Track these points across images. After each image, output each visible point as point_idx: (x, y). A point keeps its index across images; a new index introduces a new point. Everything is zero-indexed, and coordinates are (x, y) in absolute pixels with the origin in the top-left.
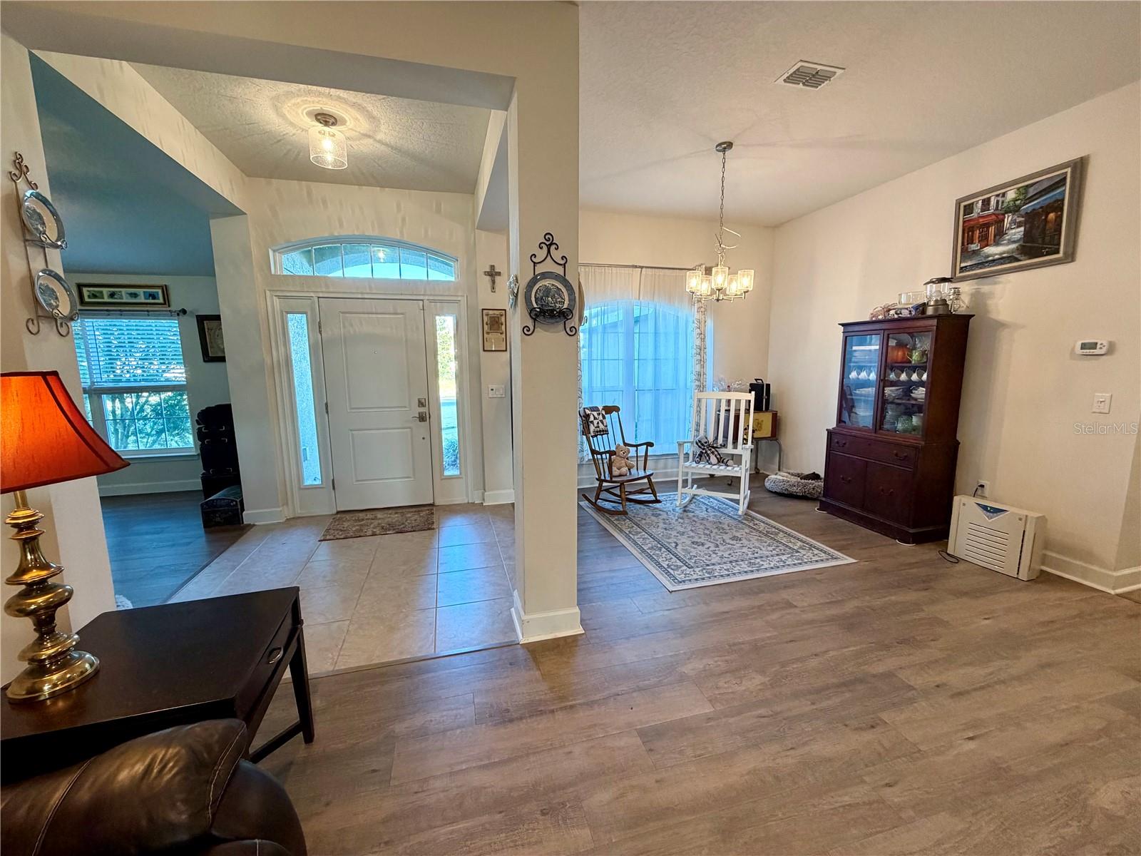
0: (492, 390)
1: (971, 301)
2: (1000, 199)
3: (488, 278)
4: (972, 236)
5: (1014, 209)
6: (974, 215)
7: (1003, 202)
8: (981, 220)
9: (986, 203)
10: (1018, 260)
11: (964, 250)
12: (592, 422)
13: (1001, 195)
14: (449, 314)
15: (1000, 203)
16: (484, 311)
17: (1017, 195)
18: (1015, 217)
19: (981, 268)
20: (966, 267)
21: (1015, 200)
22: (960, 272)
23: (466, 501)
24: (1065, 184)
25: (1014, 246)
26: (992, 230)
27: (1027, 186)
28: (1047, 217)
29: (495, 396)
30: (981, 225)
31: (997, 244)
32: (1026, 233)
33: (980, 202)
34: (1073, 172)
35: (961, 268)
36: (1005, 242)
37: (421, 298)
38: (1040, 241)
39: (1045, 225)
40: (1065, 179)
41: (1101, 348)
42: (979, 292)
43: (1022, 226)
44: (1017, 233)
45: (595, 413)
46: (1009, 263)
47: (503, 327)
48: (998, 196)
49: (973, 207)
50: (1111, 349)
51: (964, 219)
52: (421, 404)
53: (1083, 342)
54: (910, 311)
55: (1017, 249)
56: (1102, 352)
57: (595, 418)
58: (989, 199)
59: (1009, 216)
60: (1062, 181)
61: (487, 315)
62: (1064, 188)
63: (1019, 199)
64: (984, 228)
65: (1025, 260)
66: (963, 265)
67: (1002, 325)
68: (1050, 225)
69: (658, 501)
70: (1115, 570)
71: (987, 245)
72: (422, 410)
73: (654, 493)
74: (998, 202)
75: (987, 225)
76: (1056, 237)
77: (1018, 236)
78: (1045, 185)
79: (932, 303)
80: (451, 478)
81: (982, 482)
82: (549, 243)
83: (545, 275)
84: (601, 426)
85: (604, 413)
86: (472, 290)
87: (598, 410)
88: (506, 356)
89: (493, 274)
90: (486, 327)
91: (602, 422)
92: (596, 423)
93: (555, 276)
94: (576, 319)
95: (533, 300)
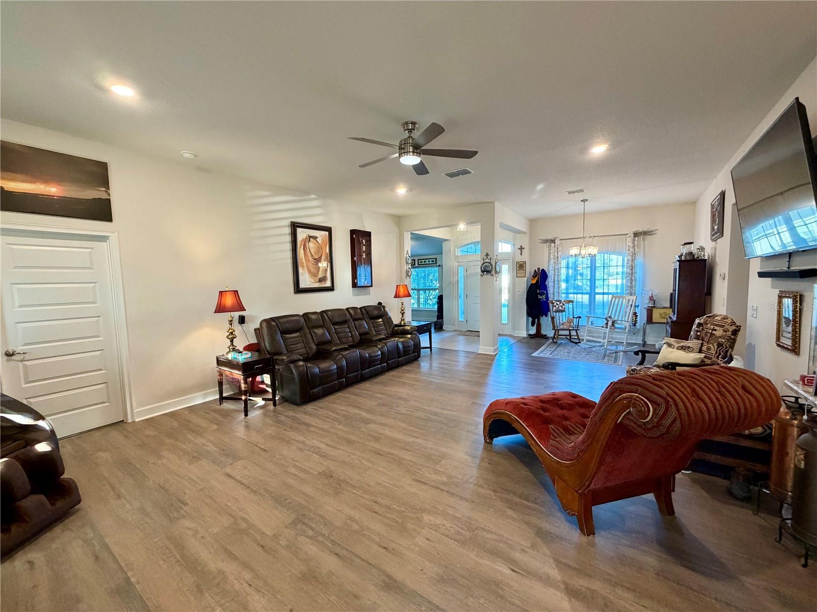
3: (519, 250)
12: (555, 306)
14: (507, 264)
16: (517, 263)
22: (712, 236)
23: (509, 334)
45: (558, 303)
47: (525, 268)
57: (557, 304)
61: (519, 264)
69: (579, 342)
80: (504, 324)
82: (487, 255)
83: (486, 262)
84: (560, 308)
85: (564, 303)
86: (514, 255)
87: (560, 301)
88: (526, 279)
89: (521, 248)
90: (518, 269)
91: (562, 306)
92: (557, 306)
93: (488, 262)
94: (494, 272)
95: (483, 268)
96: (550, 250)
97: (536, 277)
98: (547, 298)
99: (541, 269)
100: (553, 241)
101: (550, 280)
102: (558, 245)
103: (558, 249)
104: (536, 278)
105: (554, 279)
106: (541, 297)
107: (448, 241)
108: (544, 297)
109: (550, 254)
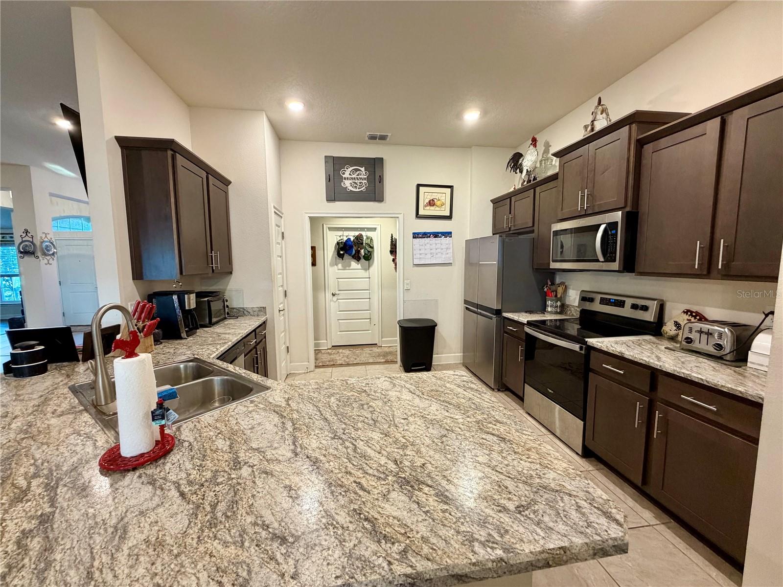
94: (39, 254)
95: (21, 248)
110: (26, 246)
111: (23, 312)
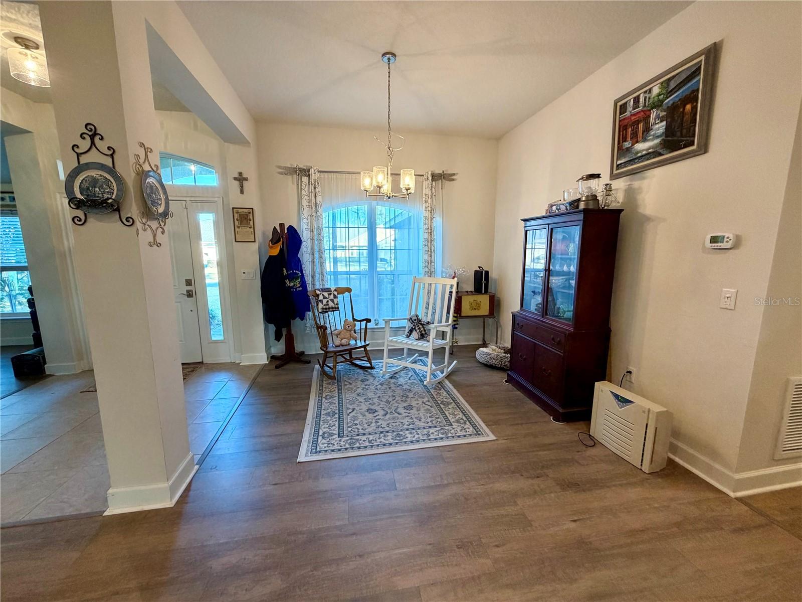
0: (244, 273)
1: (625, 196)
2: (647, 95)
3: (237, 183)
4: (626, 135)
5: (658, 105)
6: (627, 114)
7: (649, 98)
8: (633, 118)
9: (637, 100)
10: (661, 155)
11: (620, 148)
12: (321, 301)
13: (648, 92)
14: (209, 211)
15: (647, 99)
16: (235, 210)
17: (660, 90)
18: (659, 111)
19: (632, 165)
20: (621, 164)
21: (659, 95)
22: (617, 170)
23: (229, 361)
24: (699, 73)
25: (657, 141)
26: (641, 126)
27: (669, 80)
28: (684, 109)
29: (247, 278)
30: (633, 123)
31: (645, 140)
32: (668, 128)
33: (632, 100)
34: (707, 59)
35: (618, 166)
36: (651, 137)
37: (185, 199)
38: (679, 134)
39: (683, 117)
40: (699, 68)
41: (727, 242)
42: (631, 187)
43: (664, 121)
44: (660, 128)
45: (326, 294)
46: (654, 158)
47: (251, 222)
48: (645, 92)
49: (626, 106)
50: (738, 243)
51: (620, 118)
52: (189, 283)
53: (712, 235)
54: (566, 207)
55: (661, 143)
56: (729, 245)
57: (324, 297)
58: (638, 96)
59: (654, 112)
60: (696, 72)
61: (237, 212)
62: (699, 77)
63: (662, 94)
64: (634, 126)
65: (667, 154)
66: (619, 162)
67: (648, 219)
68: (687, 116)
69: (372, 368)
70: (737, 471)
71: (637, 142)
72: (189, 288)
73: (369, 361)
74: (645, 98)
75: (637, 122)
76: (692, 128)
77: (662, 131)
78: (684, 76)
79: (584, 199)
80: (216, 342)
81: (631, 368)
82: (92, 133)
83: (88, 166)
84: (331, 304)
85: (336, 293)
86: (226, 193)
87: (329, 290)
88: (255, 246)
89: (241, 179)
90: (237, 223)
91: (332, 301)
92: (325, 301)
93: (102, 167)
94: (133, 209)
95: (77, 190)
96: (299, 190)
97: (278, 241)
98: (304, 284)
99: (286, 227)
100: (306, 172)
101: (305, 249)
102: (315, 181)
103: (315, 188)
104: (280, 245)
105: (312, 248)
106: (292, 284)
107: (30, 134)
108: (297, 283)
109: (300, 198)
110: (94, 182)
111: (38, 340)
